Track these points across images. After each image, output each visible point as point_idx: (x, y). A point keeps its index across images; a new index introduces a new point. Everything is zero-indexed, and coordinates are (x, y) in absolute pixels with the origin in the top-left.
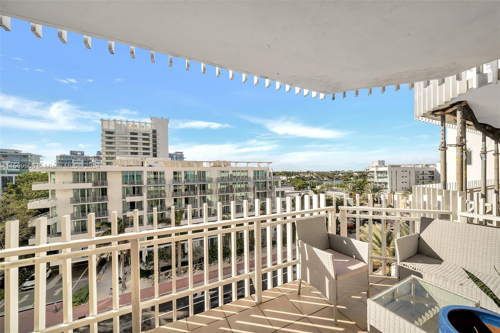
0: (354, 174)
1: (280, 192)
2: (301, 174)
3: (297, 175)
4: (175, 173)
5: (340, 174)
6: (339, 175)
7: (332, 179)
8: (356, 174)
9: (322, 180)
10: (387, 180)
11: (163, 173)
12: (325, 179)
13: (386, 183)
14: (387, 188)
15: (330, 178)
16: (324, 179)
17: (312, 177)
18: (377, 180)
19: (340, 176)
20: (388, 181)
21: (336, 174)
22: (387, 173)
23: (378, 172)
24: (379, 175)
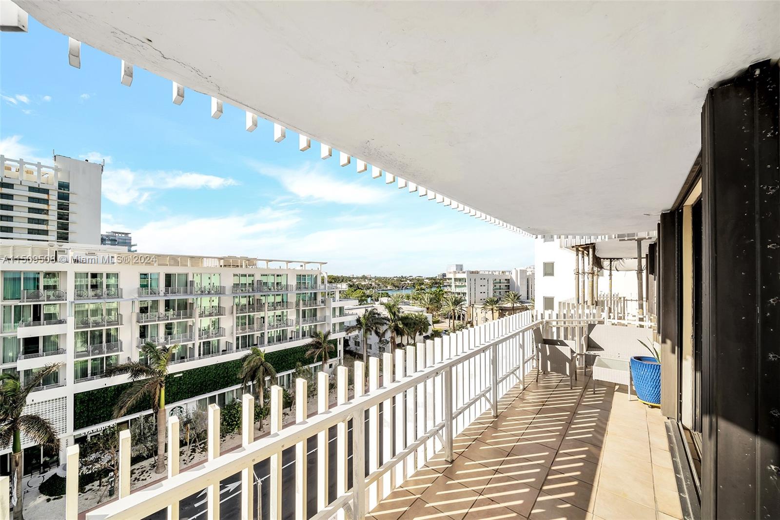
0: (425, 281)
1: (337, 308)
2: (355, 280)
3: (350, 281)
4: (144, 276)
5: (408, 281)
6: (406, 282)
7: (398, 287)
8: (427, 281)
9: (384, 289)
10: (465, 290)
11: (116, 275)
12: (389, 288)
13: (464, 294)
14: (465, 300)
15: (396, 287)
16: (387, 287)
17: (371, 285)
18: (455, 289)
19: (408, 284)
20: (467, 292)
21: (403, 281)
22: (465, 281)
23: (456, 279)
24: (457, 283)
